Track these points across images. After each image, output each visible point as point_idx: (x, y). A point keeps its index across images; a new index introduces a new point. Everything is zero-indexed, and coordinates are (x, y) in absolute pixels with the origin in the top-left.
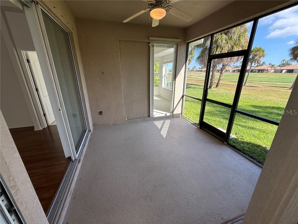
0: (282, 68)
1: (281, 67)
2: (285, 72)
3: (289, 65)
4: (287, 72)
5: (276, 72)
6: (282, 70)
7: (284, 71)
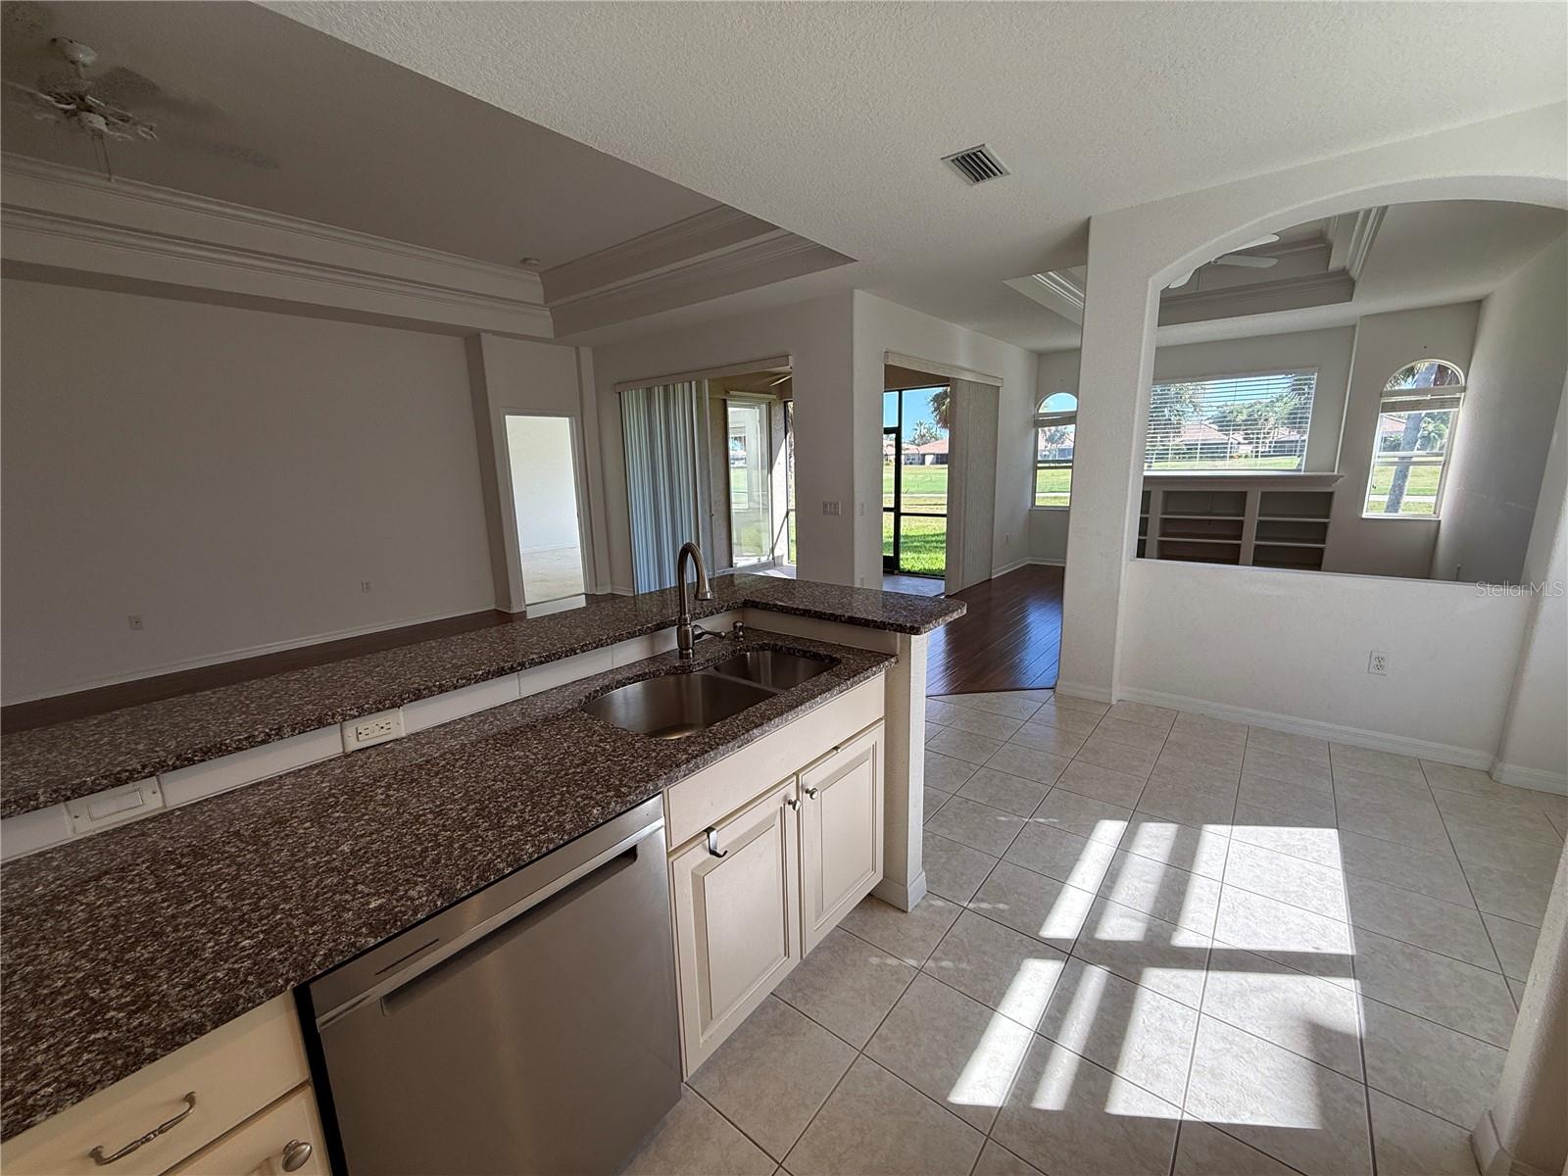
0: (923, 450)
1: (918, 445)
2: (932, 463)
3: (937, 440)
4: (937, 463)
5: (911, 463)
6: (924, 455)
7: (929, 459)
